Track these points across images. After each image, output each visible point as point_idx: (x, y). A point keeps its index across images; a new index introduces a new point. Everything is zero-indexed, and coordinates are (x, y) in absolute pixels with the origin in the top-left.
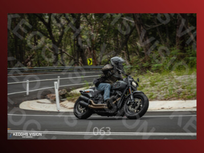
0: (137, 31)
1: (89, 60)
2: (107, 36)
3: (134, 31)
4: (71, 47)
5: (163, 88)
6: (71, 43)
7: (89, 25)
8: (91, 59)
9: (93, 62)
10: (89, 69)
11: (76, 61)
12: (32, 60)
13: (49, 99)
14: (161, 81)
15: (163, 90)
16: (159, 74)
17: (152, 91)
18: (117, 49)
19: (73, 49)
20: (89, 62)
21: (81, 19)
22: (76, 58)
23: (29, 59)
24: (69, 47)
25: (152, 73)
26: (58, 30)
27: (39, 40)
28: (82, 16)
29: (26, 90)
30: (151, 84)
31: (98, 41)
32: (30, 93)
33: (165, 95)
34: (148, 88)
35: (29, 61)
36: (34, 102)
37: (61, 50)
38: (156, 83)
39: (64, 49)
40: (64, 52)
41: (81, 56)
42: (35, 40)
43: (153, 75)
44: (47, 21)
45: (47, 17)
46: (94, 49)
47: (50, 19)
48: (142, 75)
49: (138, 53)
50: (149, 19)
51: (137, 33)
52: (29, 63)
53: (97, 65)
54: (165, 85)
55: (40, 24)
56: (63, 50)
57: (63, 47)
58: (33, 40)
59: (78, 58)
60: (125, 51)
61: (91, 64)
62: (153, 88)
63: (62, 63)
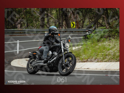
1: (73, 23)
4: (57, 11)
8: (74, 23)
9: (76, 25)
10: (72, 31)
11: (61, 24)
12: (22, 23)
19: (58, 13)
20: (72, 25)
22: (61, 22)
23: (19, 21)
29: (17, 50)
32: (20, 52)
35: (19, 23)
37: (47, 14)
39: (50, 13)
40: (50, 16)
41: (65, 20)
52: (19, 25)
53: (79, 28)
57: (49, 11)
59: (63, 21)
60: (105, 15)
61: (74, 27)
63: (48, 26)
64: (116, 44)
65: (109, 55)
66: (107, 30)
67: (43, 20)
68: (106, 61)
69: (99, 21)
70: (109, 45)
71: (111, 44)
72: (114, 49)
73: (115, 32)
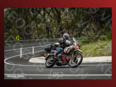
0: (91, 18)
2: (76, 21)
3: (90, 18)
5: (107, 49)
6: (56, 26)
7: (66, 16)
11: (59, 36)
12: (35, 35)
13: (45, 56)
14: (106, 45)
15: (107, 50)
16: (105, 42)
17: (101, 51)
18: (81, 28)
21: (61, 13)
23: (33, 35)
24: (55, 28)
25: (101, 41)
26: (49, 19)
27: (39, 25)
28: (61, 11)
30: (100, 47)
31: (71, 24)
32: (34, 53)
33: (108, 53)
34: (99, 50)
35: (33, 36)
36: (37, 58)
37: (51, 30)
38: (103, 47)
40: (52, 31)
42: (37, 25)
43: (101, 42)
44: (43, 14)
45: (43, 12)
46: (68, 29)
47: (44, 13)
48: (96, 42)
49: (92, 30)
50: (98, 11)
51: (92, 19)
52: (34, 37)
54: (109, 48)
55: (39, 16)
56: (52, 30)
57: (52, 28)
58: (35, 24)
59: (60, 34)
60: (85, 29)
62: (102, 49)
63: (51, 37)
64: (92, 46)
65: (88, 53)
66: (86, 38)
67: (48, 33)
68: (86, 57)
69: (82, 33)
70: (88, 47)
71: (89, 46)
72: (91, 49)
73: (91, 39)
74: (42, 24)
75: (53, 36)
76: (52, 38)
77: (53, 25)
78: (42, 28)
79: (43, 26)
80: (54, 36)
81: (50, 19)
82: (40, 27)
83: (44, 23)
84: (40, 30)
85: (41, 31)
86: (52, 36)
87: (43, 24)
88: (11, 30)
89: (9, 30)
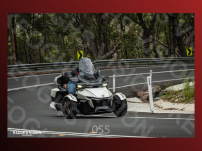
6: (165, 29)
8: (191, 49)
9: (193, 52)
10: (189, 61)
11: (172, 51)
12: (118, 50)
13: (139, 97)
19: (168, 36)
20: (188, 52)
22: (172, 48)
23: (114, 49)
24: (162, 35)
26: (150, 14)
27: (126, 27)
29: (112, 87)
35: (115, 52)
39: (157, 36)
41: (178, 45)
42: (122, 27)
56: (155, 38)
57: (155, 34)
58: (119, 26)
59: (175, 47)
61: (191, 54)
63: (154, 54)
67: (146, 46)
74: (135, 25)
75: (158, 52)
76: (157, 56)
77: (159, 29)
78: (133, 35)
79: (135, 30)
80: (161, 54)
81: (152, 15)
82: (129, 32)
83: (137, 23)
84: (129, 38)
85: (132, 41)
86: (155, 51)
87: (137, 25)
88: (66, 38)
89: (63, 38)
